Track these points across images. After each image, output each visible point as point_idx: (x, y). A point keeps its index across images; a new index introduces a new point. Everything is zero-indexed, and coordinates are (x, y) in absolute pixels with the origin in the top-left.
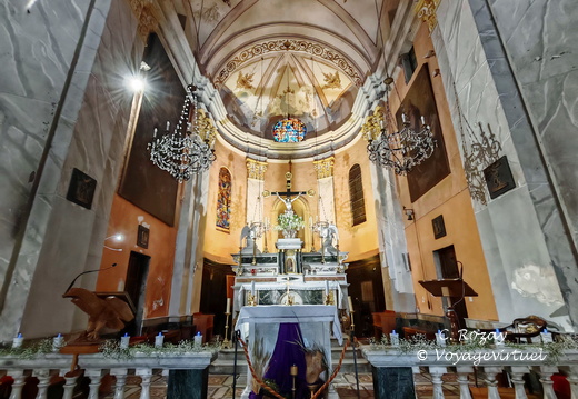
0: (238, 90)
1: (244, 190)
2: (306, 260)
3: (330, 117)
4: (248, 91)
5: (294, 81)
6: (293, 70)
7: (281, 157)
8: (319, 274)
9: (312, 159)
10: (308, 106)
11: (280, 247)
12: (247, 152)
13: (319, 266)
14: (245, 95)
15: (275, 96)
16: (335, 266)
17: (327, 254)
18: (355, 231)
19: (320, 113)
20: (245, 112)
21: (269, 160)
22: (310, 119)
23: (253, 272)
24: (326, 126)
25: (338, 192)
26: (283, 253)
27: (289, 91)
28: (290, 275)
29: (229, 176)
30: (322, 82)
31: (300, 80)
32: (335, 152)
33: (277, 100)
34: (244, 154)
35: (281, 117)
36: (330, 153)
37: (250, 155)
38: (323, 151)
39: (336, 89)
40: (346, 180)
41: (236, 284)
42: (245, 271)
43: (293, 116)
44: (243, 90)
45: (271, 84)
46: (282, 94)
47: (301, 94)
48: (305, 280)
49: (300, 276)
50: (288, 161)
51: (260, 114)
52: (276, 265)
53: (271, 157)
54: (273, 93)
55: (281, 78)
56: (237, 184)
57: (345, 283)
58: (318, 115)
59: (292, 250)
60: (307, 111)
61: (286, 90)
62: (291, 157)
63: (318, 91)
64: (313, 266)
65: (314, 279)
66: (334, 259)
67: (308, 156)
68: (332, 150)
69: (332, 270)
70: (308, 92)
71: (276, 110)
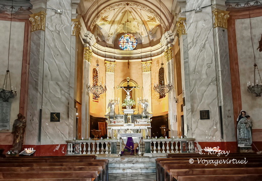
0: (100, 23)
1: (104, 78)
2: (135, 117)
3: (150, 36)
4: (105, 23)
5: (131, 17)
6: (130, 12)
7: (123, 58)
8: (140, 123)
9: (140, 60)
10: (139, 29)
11: (125, 113)
12: (105, 57)
13: (140, 120)
14: (104, 24)
15: (120, 23)
16: (147, 120)
17: (144, 115)
18: (160, 101)
19: (145, 34)
20: (103, 33)
21: (116, 60)
22: (139, 36)
23: (114, 122)
24: (148, 42)
25: (153, 80)
26: (126, 115)
27: (128, 21)
28: (129, 123)
29: (97, 72)
30: (146, 19)
31: (134, 17)
32: (153, 58)
33: (121, 25)
34: (104, 59)
35: (123, 34)
36: (149, 58)
37: (107, 59)
38: (146, 57)
39: (154, 23)
40: (157, 75)
41: (108, 127)
42: (111, 122)
43: (130, 33)
44: (103, 22)
45: (118, 19)
46: (124, 22)
47: (134, 23)
48: (135, 125)
49: (133, 124)
50: (127, 61)
51: (111, 34)
52: (123, 119)
53: (118, 59)
54: (119, 22)
55: (123, 16)
56: (100, 75)
57: (150, 126)
58: (144, 36)
59: (130, 114)
60: (138, 31)
61: (126, 21)
62: (129, 58)
63: (144, 23)
64: (138, 120)
65: (138, 125)
66: (146, 117)
67: (138, 58)
68: (151, 56)
69: (145, 122)
70: (138, 23)
71: (120, 30)
